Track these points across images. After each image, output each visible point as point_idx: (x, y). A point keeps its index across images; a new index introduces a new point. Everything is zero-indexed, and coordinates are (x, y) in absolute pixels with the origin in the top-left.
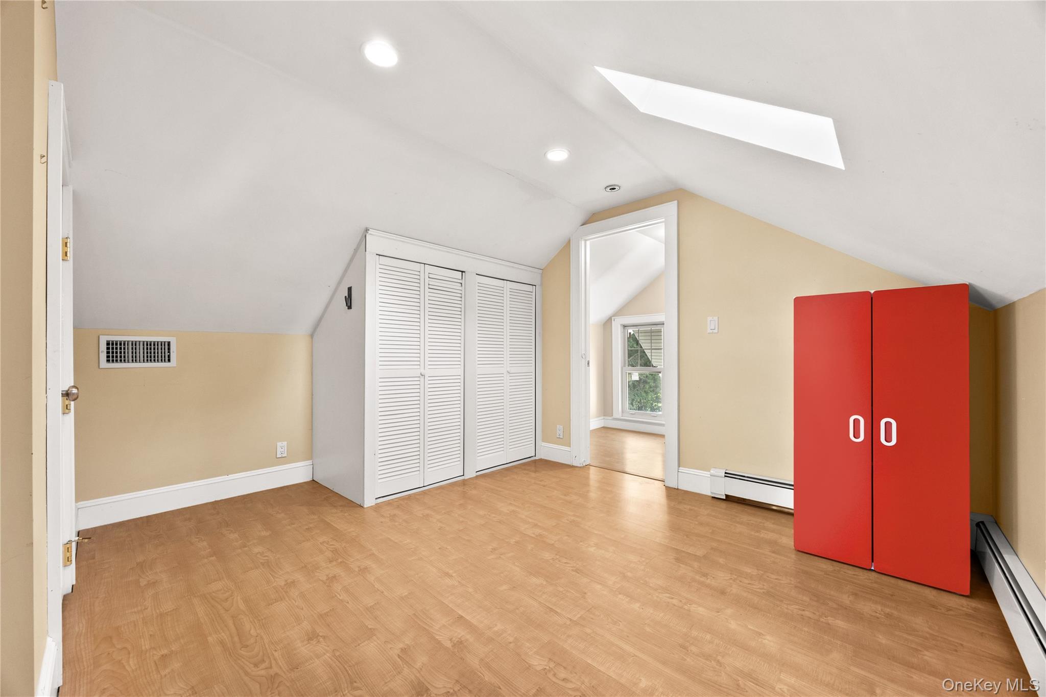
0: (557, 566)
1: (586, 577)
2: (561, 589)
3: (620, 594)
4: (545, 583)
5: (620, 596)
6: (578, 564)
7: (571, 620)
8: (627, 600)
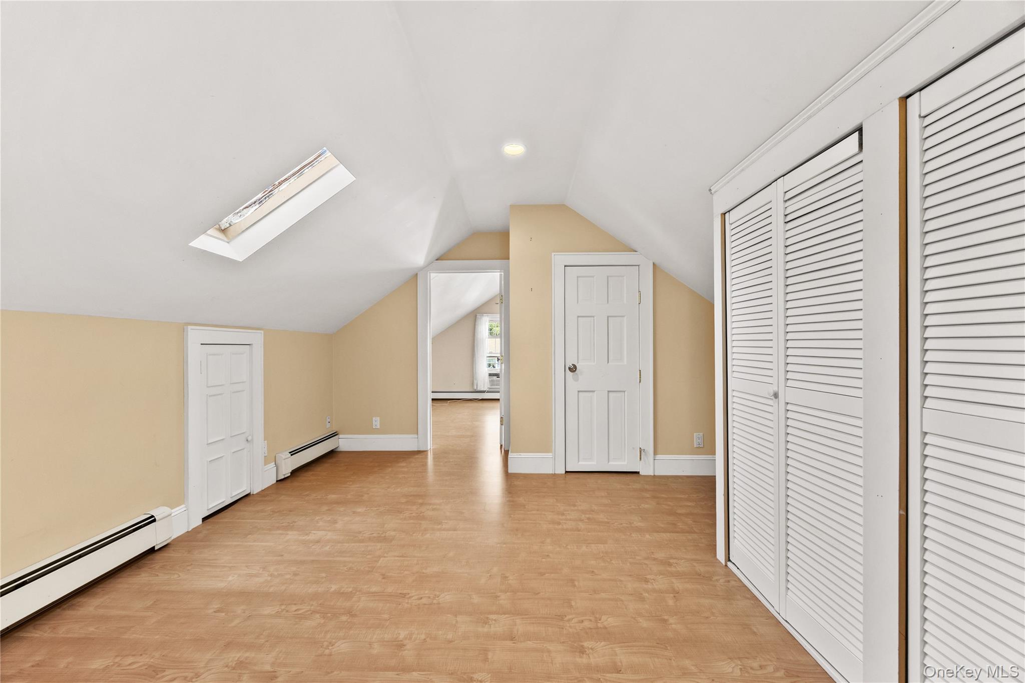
0: (426, 592)
1: (390, 593)
2: (406, 572)
3: (351, 592)
4: (424, 571)
5: (350, 590)
6: (408, 603)
7: (385, 557)
8: (343, 589)
